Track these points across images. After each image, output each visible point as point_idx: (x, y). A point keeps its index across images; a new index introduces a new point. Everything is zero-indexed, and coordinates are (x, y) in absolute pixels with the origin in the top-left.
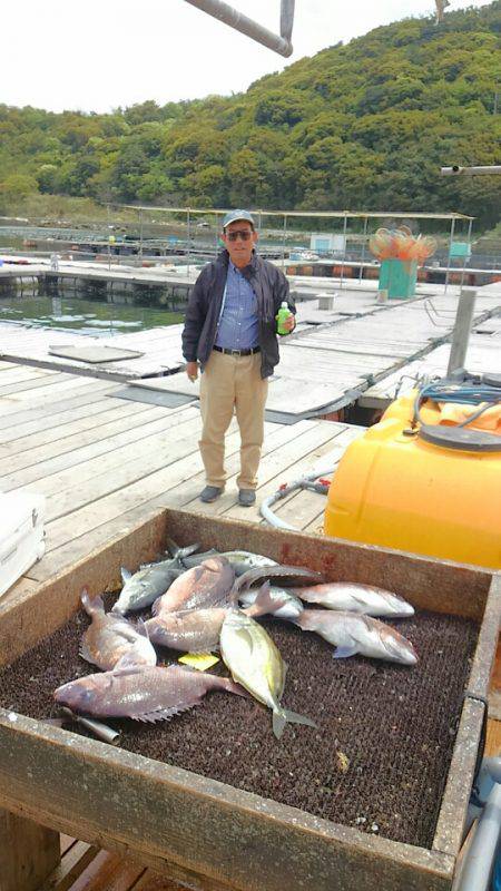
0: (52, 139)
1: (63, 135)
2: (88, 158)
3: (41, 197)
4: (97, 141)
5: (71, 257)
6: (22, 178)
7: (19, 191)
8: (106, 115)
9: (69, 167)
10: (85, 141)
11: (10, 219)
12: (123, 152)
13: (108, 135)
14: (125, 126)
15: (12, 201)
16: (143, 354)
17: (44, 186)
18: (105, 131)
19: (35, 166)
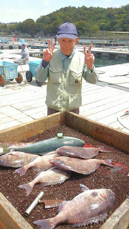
0: (104, 16)
1: (107, 14)
2: (114, 20)
3: (100, 32)
4: (116, 16)
5: (94, 47)
6: (96, 26)
7: (95, 30)
8: (119, 8)
9: (109, 23)
10: (113, 15)
11: (92, 38)
12: (124, 18)
13: (119, 14)
14: (124, 11)
15: (93, 33)
16: (105, 73)
17: (102, 29)
18: (118, 12)
19: (99, 23)
